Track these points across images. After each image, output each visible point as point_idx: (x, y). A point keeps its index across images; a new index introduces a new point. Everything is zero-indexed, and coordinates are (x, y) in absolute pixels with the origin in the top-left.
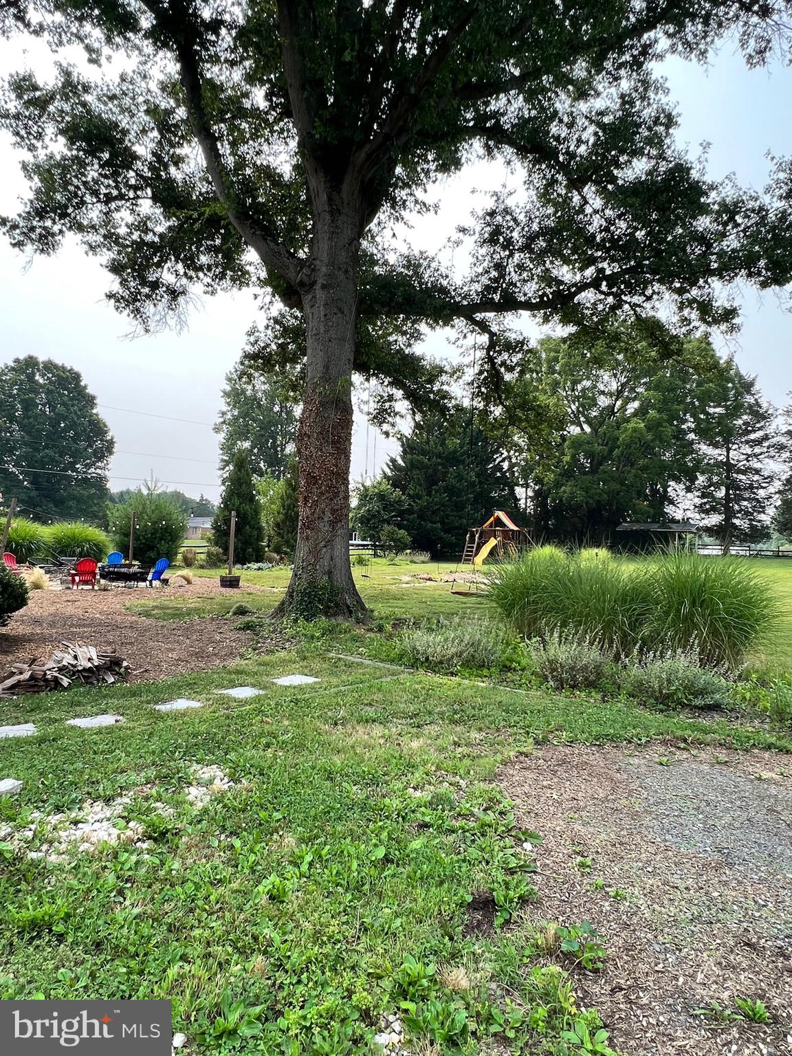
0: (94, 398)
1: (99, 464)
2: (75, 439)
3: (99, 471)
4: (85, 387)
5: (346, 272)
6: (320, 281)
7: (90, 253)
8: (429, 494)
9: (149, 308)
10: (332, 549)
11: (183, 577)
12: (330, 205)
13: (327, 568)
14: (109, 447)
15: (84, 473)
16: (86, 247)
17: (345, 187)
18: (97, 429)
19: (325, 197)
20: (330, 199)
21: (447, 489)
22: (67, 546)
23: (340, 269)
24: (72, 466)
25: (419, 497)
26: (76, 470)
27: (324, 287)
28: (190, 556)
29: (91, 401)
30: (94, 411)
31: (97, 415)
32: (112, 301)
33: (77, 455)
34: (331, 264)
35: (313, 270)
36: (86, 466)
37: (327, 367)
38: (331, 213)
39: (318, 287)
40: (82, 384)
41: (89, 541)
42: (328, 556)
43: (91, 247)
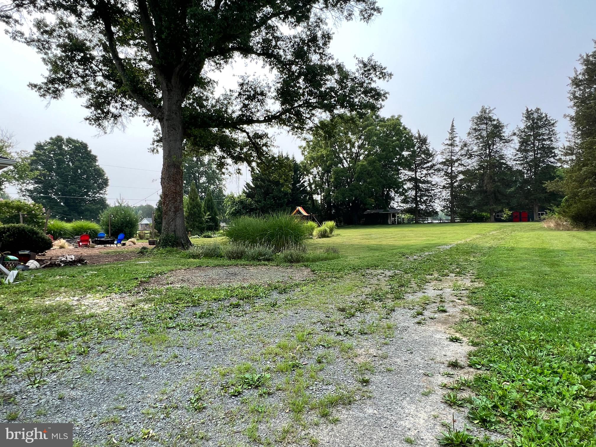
0: (96, 157)
1: (101, 192)
2: (87, 179)
3: (101, 196)
4: (90, 151)
5: (176, 113)
6: (165, 118)
7: (78, 97)
8: (265, 200)
9: (105, 123)
10: (175, 222)
11: (132, 242)
12: (167, 87)
13: (173, 230)
14: (105, 183)
15: (93, 197)
16: (76, 94)
17: (173, 81)
18: (99, 173)
19: (165, 85)
20: (167, 86)
21: (274, 198)
22: (79, 232)
23: (173, 112)
24: (86, 194)
25: (260, 202)
26: (88, 195)
27: (167, 120)
28: (142, 234)
29: (94, 159)
30: (97, 164)
31: (98, 166)
32: (88, 121)
33: (89, 188)
34: (169, 110)
35: (163, 113)
36: (94, 193)
37: (169, 152)
38: (168, 90)
39: (164, 120)
40: (89, 149)
41: (90, 229)
42: (173, 225)
43: (78, 94)
